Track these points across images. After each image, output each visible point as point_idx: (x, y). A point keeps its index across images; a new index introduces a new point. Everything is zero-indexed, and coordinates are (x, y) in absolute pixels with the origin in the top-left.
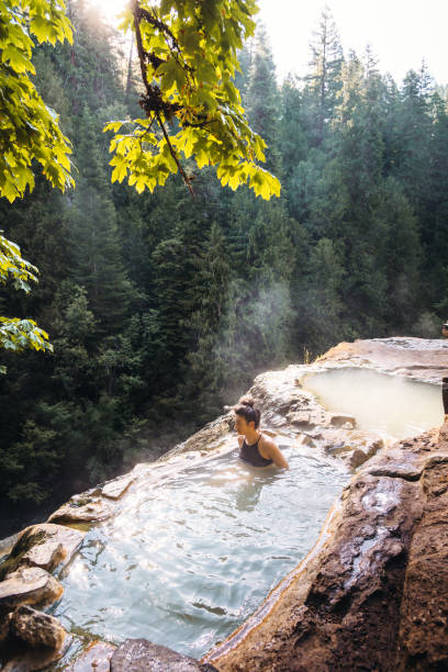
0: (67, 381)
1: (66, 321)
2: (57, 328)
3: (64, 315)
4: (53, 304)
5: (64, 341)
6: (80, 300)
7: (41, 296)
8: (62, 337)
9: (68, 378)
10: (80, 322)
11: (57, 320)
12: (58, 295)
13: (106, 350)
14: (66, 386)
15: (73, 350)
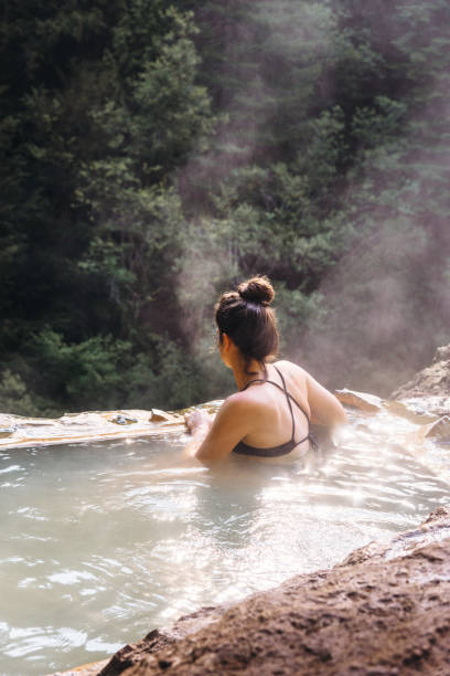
0: (121, 284)
1: (135, 109)
2: (107, 127)
3: (130, 90)
4: (108, 56)
5: (122, 166)
6: (176, 52)
7: (77, 34)
8: (119, 154)
9: (122, 272)
10: (170, 115)
11: (110, 105)
12: (121, 33)
13: (234, 204)
14: (114, 292)
15: (144, 194)
